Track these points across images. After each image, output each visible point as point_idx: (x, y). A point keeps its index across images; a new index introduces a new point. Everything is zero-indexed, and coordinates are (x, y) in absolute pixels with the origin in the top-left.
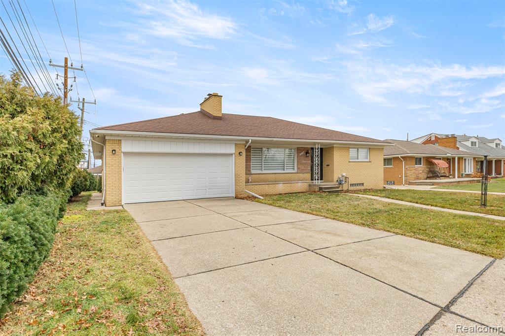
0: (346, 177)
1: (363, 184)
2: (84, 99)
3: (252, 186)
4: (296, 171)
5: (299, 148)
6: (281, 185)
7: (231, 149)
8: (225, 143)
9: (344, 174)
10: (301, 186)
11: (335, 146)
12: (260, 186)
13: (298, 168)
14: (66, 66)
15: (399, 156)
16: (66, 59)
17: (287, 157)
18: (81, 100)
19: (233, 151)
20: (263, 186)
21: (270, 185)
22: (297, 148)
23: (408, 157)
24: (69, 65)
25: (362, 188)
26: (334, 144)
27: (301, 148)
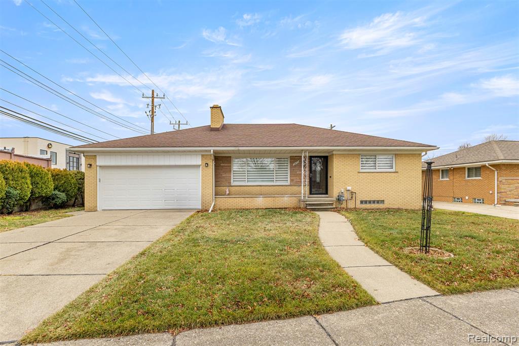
0: (352, 192)
1: (383, 202)
2: (179, 121)
3: (225, 199)
4: (288, 183)
5: (293, 157)
6: (261, 198)
7: (198, 161)
8: (191, 155)
9: (349, 188)
10: (287, 201)
11: (334, 153)
12: (235, 199)
13: (291, 180)
14: (153, 97)
15: (487, 164)
16: (153, 91)
17: (278, 167)
18: (178, 122)
19: (200, 163)
20: (238, 199)
21: (247, 199)
22: (291, 157)
23: (504, 165)
24: (155, 96)
25: (381, 206)
26: (334, 150)
27: (296, 156)
